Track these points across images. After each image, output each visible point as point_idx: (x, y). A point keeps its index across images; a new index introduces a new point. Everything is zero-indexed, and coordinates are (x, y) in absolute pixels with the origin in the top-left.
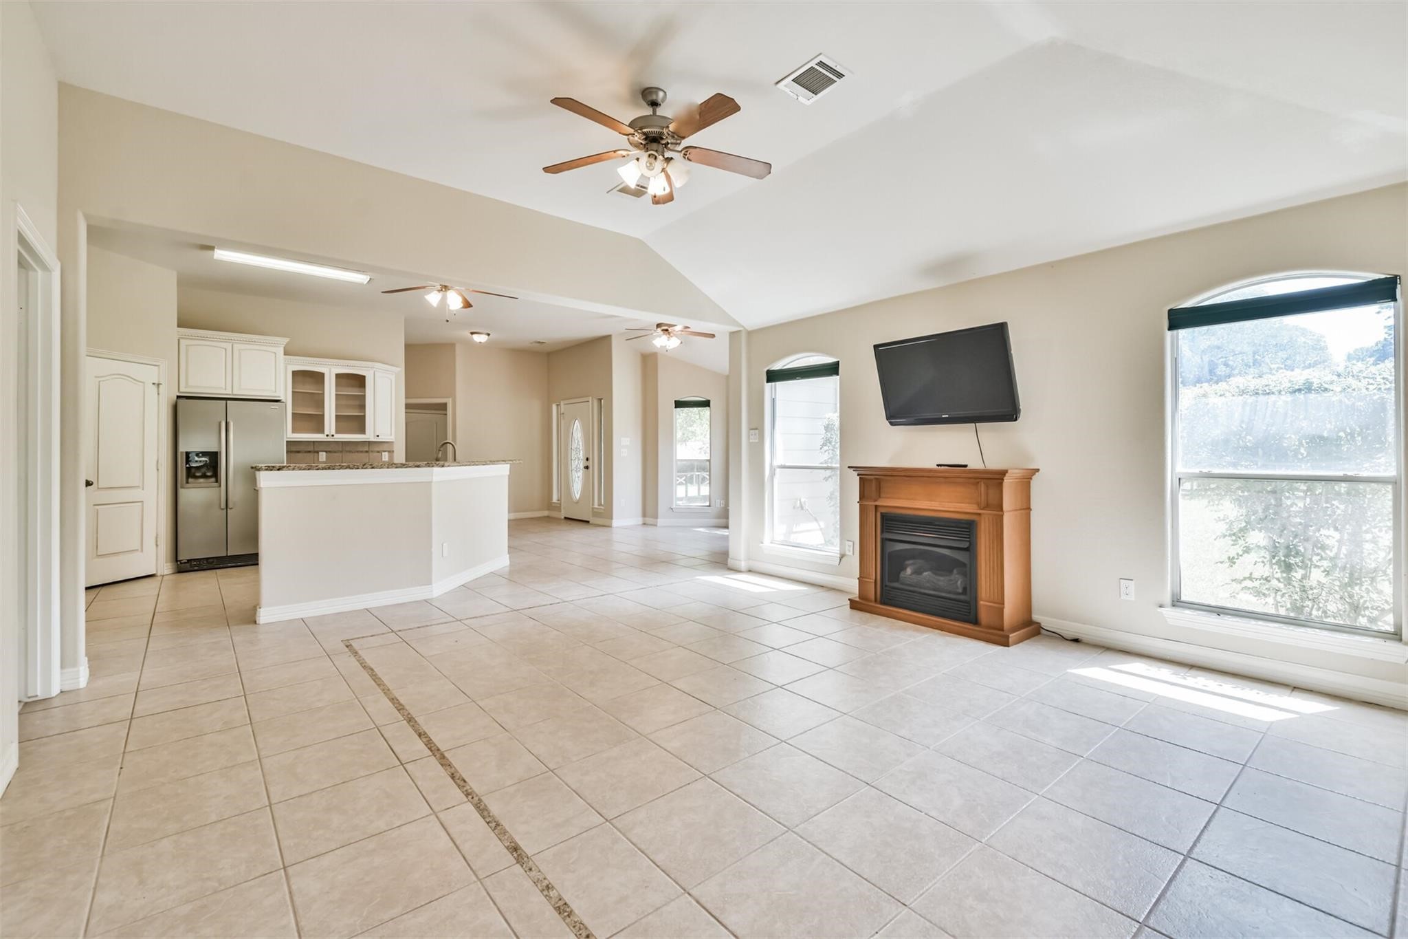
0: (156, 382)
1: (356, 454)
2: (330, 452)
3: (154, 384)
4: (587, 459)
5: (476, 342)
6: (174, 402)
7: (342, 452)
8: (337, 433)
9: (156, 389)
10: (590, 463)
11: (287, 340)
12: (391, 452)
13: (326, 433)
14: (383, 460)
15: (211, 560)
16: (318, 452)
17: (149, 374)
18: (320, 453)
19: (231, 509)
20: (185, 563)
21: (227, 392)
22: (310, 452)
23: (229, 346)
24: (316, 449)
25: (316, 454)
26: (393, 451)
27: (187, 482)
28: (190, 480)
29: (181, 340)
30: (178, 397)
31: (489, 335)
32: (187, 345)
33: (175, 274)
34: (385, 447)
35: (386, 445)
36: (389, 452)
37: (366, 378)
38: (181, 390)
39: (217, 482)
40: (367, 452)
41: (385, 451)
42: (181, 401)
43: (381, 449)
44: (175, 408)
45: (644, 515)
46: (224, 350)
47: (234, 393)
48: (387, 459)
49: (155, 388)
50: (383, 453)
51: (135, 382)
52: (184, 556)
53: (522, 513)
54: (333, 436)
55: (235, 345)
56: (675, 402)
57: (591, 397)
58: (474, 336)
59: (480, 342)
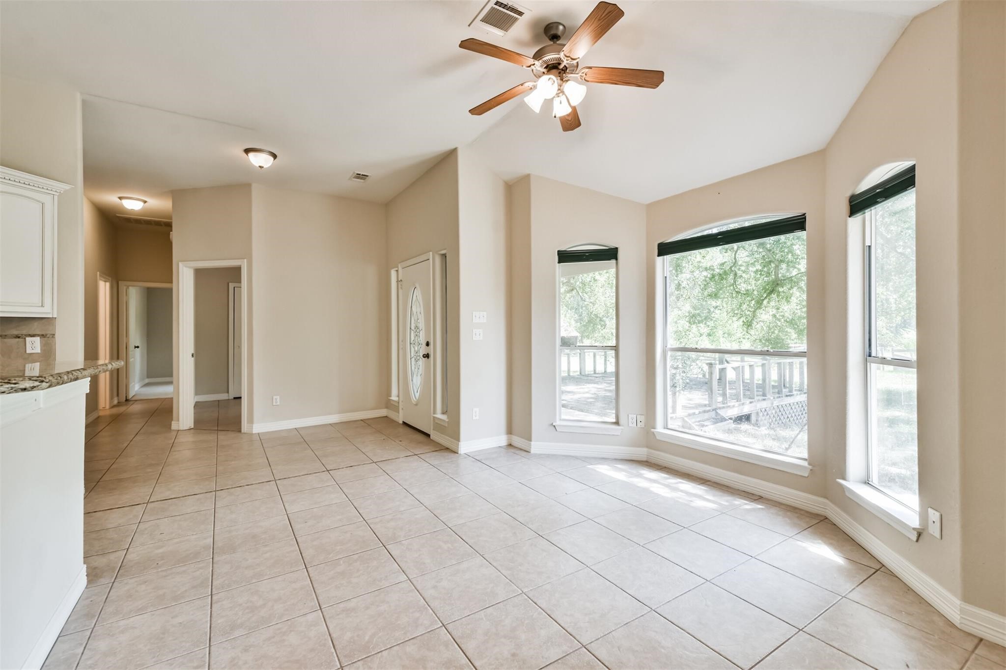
4: (428, 344)
5: (254, 166)
10: (430, 350)
12: (47, 338)
14: (29, 351)
31: (275, 156)
34: (36, 328)
35: (36, 324)
36: (43, 336)
41: (32, 335)
43: (24, 332)
45: (510, 431)
48: (38, 351)
50: (28, 339)
53: (349, 414)
56: (558, 251)
57: (431, 253)
58: (251, 155)
59: (260, 167)
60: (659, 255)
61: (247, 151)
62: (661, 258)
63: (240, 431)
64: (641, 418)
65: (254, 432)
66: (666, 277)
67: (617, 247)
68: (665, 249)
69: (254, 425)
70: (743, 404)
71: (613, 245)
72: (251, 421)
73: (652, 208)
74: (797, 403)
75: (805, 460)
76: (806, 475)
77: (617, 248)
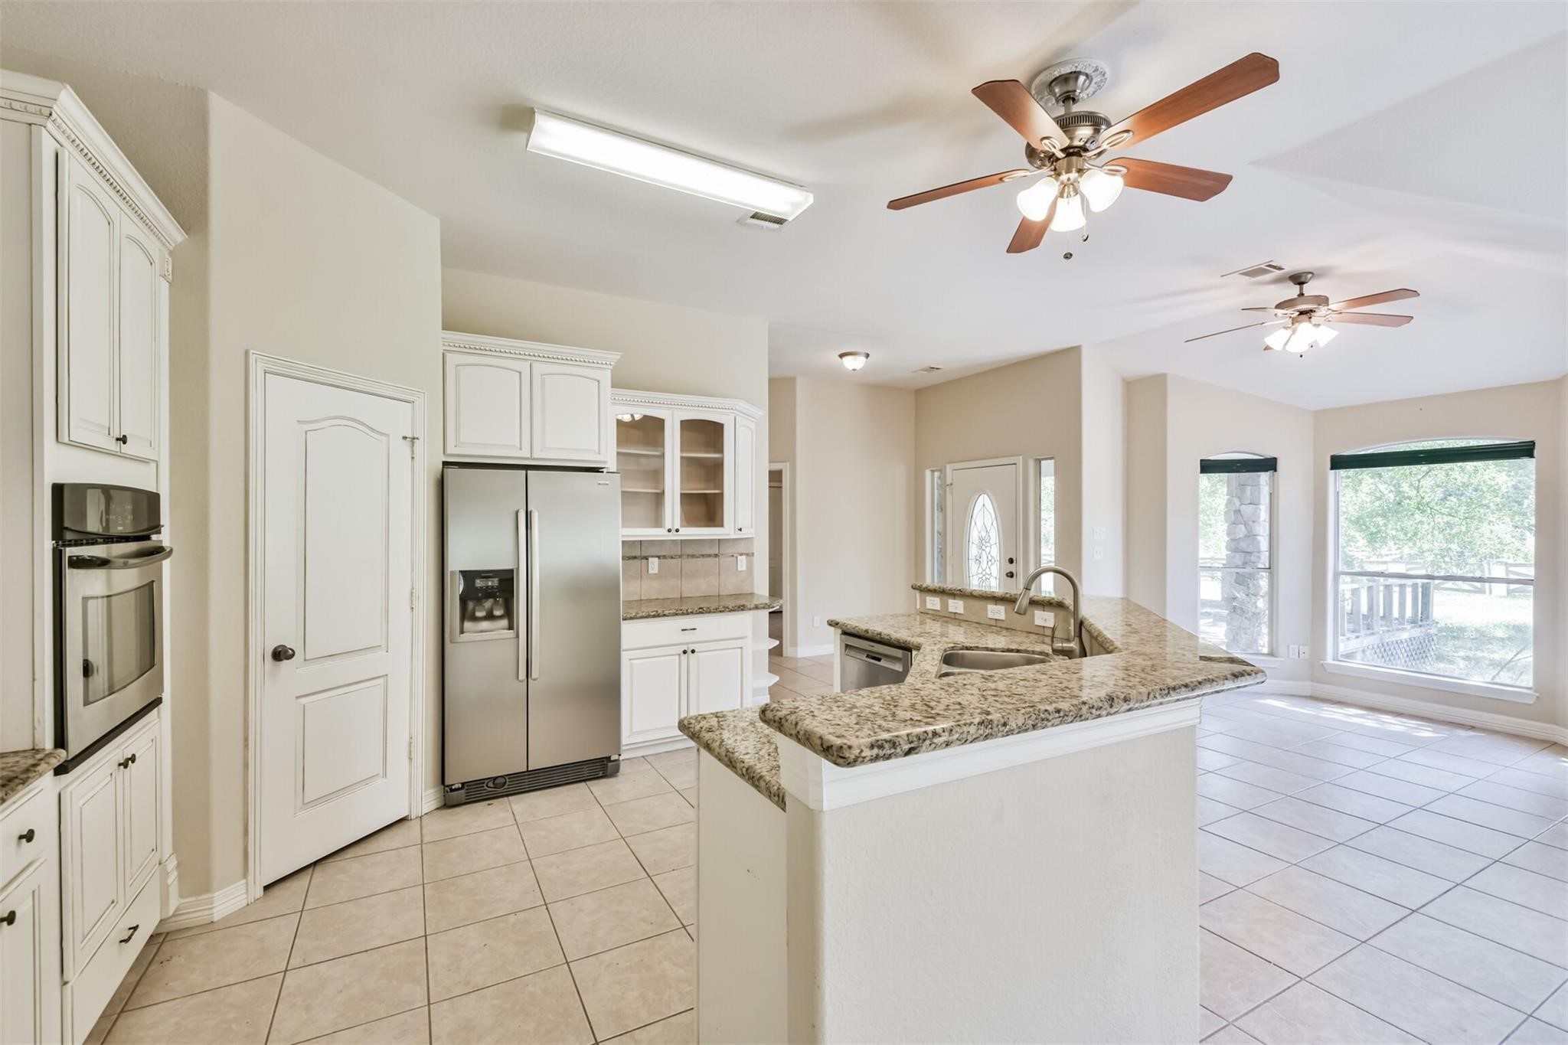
0: (409, 435)
1: (702, 559)
2: (665, 557)
3: (405, 438)
4: (1010, 561)
5: (847, 370)
6: (439, 476)
7: (680, 556)
8: (682, 526)
9: (409, 450)
10: (1017, 568)
11: (614, 357)
12: (750, 555)
13: (668, 525)
14: (739, 569)
15: (502, 780)
16: (646, 558)
17: (397, 419)
18: (650, 559)
19: (535, 680)
20: (458, 789)
21: (522, 456)
22: (635, 558)
23: (524, 367)
24: (644, 554)
25: (644, 561)
26: (753, 554)
27: (462, 632)
28: (468, 625)
29: (448, 356)
30: (445, 464)
31: (868, 357)
32: (457, 366)
33: (437, 222)
34: (742, 548)
35: (745, 543)
36: (747, 555)
37: (725, 426)
38: (449, 451)
39: (511, 627)
40: (716, 556)
41: (741, 554)
42: (450, 472)
43: (738, 551)
44: (441, 484)
46: (518, 374)
47: (535, 456)
48: (744, 568)
49: (406, 444)
50: (739, 557)
51: (373, 434)
52: (454, 778)
54: (677, 531)
55: (536, 366)
56: (1201, 461)
57: (1021, 457)
58: (846, 359)
59: (854, 370)
60: (1332, 469)
61: (842, 356)
62: (1333, 471)
63: (782, 655)
64: (1305, 649)
65: (799, 656)
66: (1338, 493)
67: (1275, 456)
68: (1339, 463)
69: (799, 648)
70: (1348, 639)
71: (1269, 454)
72: (794, 644)
73: (1322, 418)
74: (1410, 639)
75: (1530, 689)
76: (1531, 703)
77: (1275, 459)
